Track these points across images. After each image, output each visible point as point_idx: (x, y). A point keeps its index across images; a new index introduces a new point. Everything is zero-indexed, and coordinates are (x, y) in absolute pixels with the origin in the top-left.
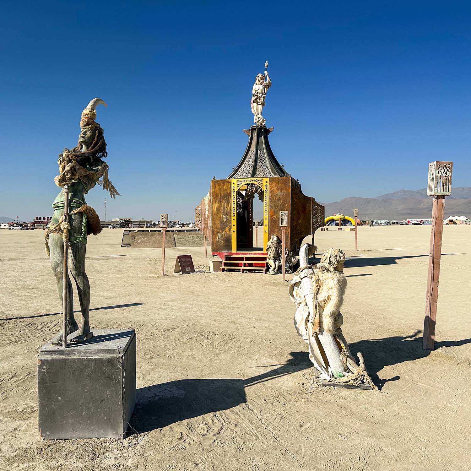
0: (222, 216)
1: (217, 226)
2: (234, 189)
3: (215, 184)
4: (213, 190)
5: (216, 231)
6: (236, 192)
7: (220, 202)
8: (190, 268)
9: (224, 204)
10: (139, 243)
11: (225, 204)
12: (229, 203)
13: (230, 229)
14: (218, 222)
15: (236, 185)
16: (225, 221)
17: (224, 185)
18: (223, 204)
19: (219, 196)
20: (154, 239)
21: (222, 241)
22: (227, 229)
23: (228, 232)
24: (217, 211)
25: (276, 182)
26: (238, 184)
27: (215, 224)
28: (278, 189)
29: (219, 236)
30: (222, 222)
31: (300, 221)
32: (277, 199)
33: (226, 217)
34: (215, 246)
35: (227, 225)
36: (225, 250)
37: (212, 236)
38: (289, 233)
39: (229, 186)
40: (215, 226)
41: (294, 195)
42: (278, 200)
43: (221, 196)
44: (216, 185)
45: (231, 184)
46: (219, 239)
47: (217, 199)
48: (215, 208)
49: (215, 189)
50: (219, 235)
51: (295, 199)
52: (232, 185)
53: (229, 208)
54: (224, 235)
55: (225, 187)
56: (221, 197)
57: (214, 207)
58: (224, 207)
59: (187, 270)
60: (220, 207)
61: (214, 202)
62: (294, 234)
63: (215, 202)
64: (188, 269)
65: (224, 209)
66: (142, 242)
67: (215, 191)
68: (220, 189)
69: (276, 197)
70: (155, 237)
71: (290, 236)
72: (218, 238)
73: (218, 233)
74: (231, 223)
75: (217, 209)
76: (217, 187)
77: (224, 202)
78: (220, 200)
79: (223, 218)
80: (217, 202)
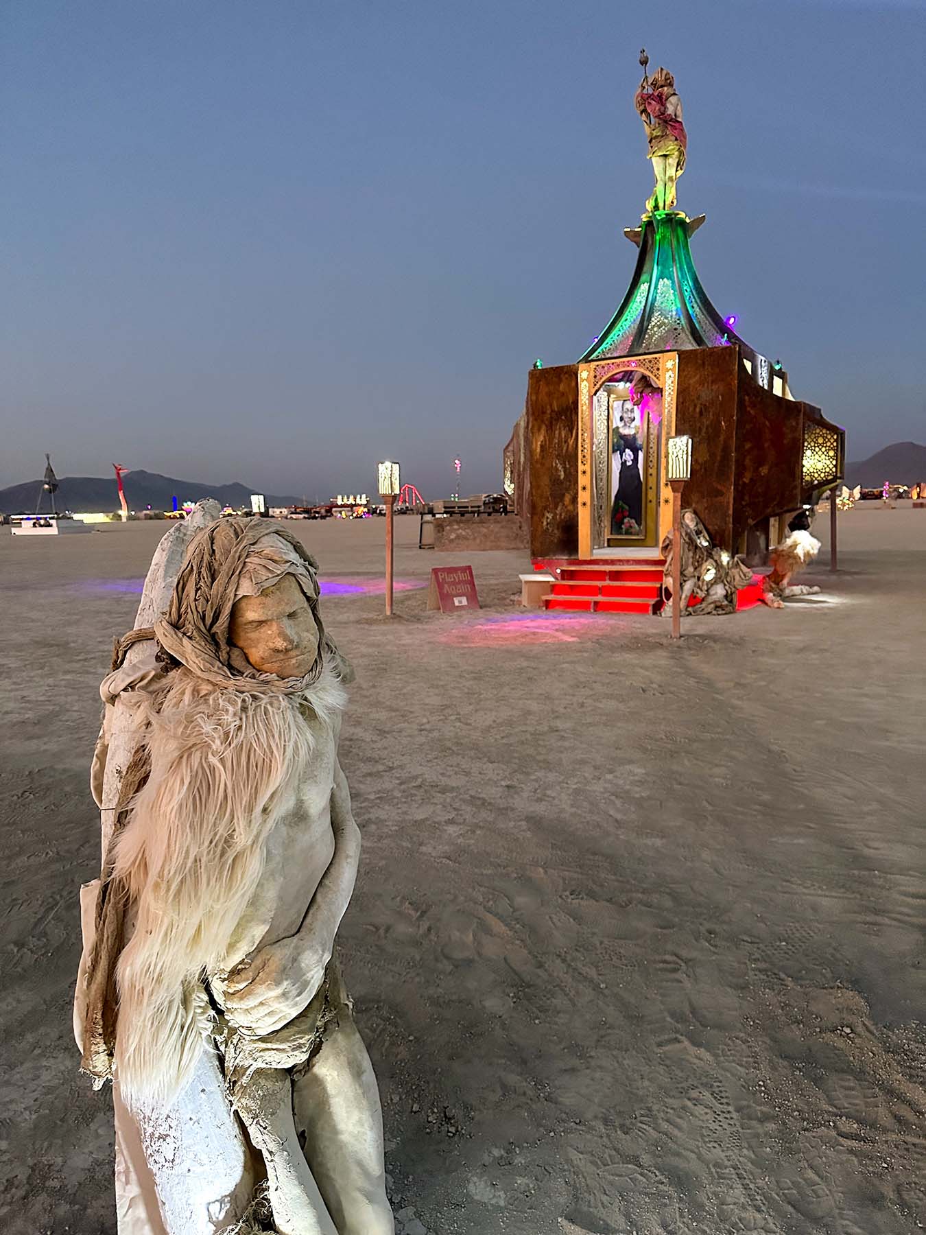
0: (554, 465)
1: (543, 492)
3: (538, 381)
4: (534, 398)
5: (540, 505)
7: (550, 428)
8: (465, 598)
9: (560, 433)
10: (452, 541)
11: (563, 433)
12: (571, 431)
13: (575, 499)
14: (545, 481)
16: (562, 477)
17: (560, 381)
18: (557, 432)
19: (549, 412)
20: (485, 530)
21: (556, 531)
22: (567, 498)
23: (571, 508)
24: (542, 451)
25: (697, 362)
26: (595, 377)
27: (538, 487)
28: (702, 383)
29: (548, 518)
30: (556, 481)
31: (764, 471)
32: (698, 410)
33: (564, 468)
34: (538, 545)
35: (567, 490)
36: (562, 553)
37: (532, 517)
38: (728, 503)
39: (573, 384)
40: (539, 491)
41: (747, 398)
42: (701, 413)
43: (552, 411)
44: (541, 383)
45: (577, 376)
46: (548, 524)
47: (543, 421)
48: (539, 443)
49: (537, 393)
50: (548, 515)
51: (748, 409)
53: (571, 442)
54: (561, 515)
55: (562, 387)
56: (554, 415)
57: (536, 443)
58: (560, 442)
59: (457, 604)
60: (551, 442)
61: (536, 428)
62: (744, 507)
63: (539, 430)
64: (460, 602)
65: (560, 447)
66: (458, 537)
67: (537, 398)
68: (549, 394)
69: (695, 406)
70: (487, 528)
71: (731, 512)
72: (545, 523)
73: (545, 508)
74: (576, 482)
75: (542, 446)
76: (544, 389)
77: (560, 428)
78: (551, 423)
79: (557, 469)
80: (544, 427)
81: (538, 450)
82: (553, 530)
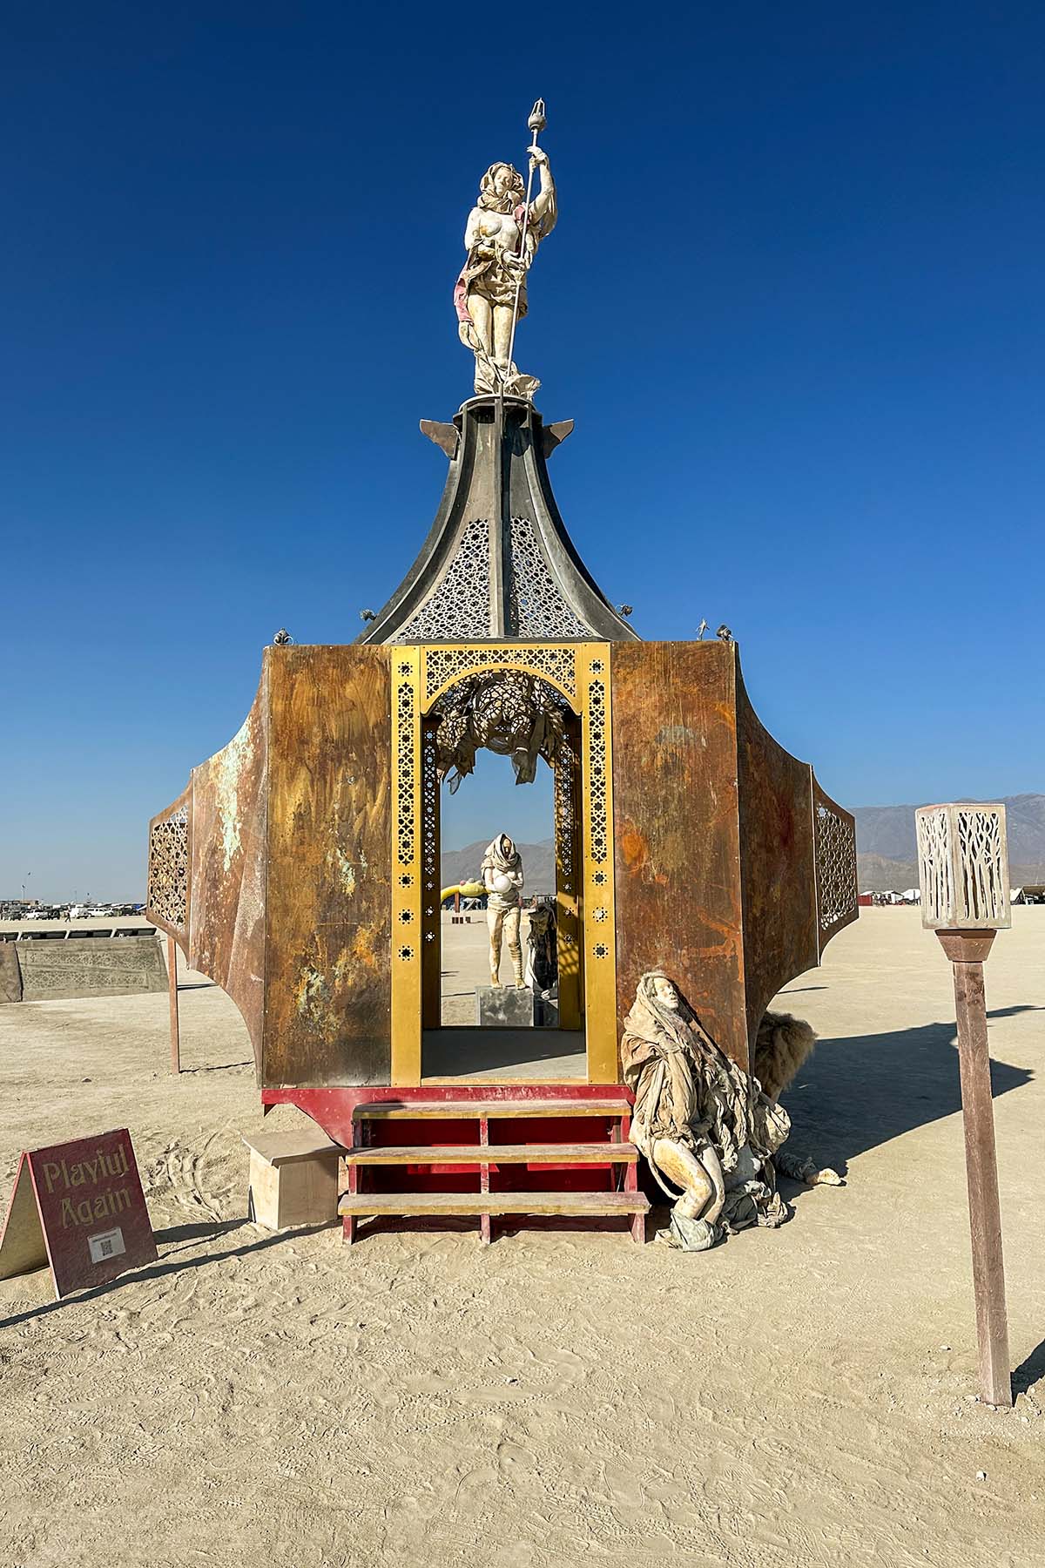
0: (330, 859)
1: (298, 922)
2: (406, 704)
3: (290, 672)
4: (279, 707)
5: (291, 951)
6: (417, 721)
7: (321, 775)
8: (118, 1231)
9: (345, 788)
11: (354, 790)
12: (373, 785)
13: (381, 942)
14: (305, 899)
15: (417, 680)
16: (350, 890)
17: (347, 677)
18: (338, 787)
19: (317, 740)
21: (332, 1018)
22: (363, 939)
23: (372, 960)
24: (298, 827)
25: (651, 667)
26: (430, 675)
27: (286, 910)
28: (664, 708)
29: (310, 985)
30: (331, 898)
31: (777, 893)
32: (659, 762)
33: (357, 868)
34: (281, 1050)
35: (364, 918)
36: (347, 1069)
37: (268, 985)
38: (734, 958)
39: (379, 686)
40: (290, 921)
41: (749, 746)
42: (666, 769)
43: (326, 740)
44: (299, 676)
45: (388, 675)
46: (310, 999)
47: (300, 760)
48: (291, 809)
49: (288, 698)
50: (313, 978)
52: (397, 680)
53: (374, 811)
54: (345, 976)
55: (350, 690)
56: (329, 748)
57: (284, 809)
58: (345, 812)
59: (97, 1255)
60: (322, 806)
61: (283, 775)
63: (292, 777)
64: (107, 1247)
65: (346, 818)
67: (287, 710)
68: (319, 702)
69: (653, 754)
71: (741, 978)
72: (303, 999)
73: (305, 961)
74: (386, 901)
75: (299, 817)
76: (305, 690)
77: (345, 780)
78: (323, 766)
79: (337, 871)
80: (303, 774)
81: (290, 823)
82: (322, 1017)
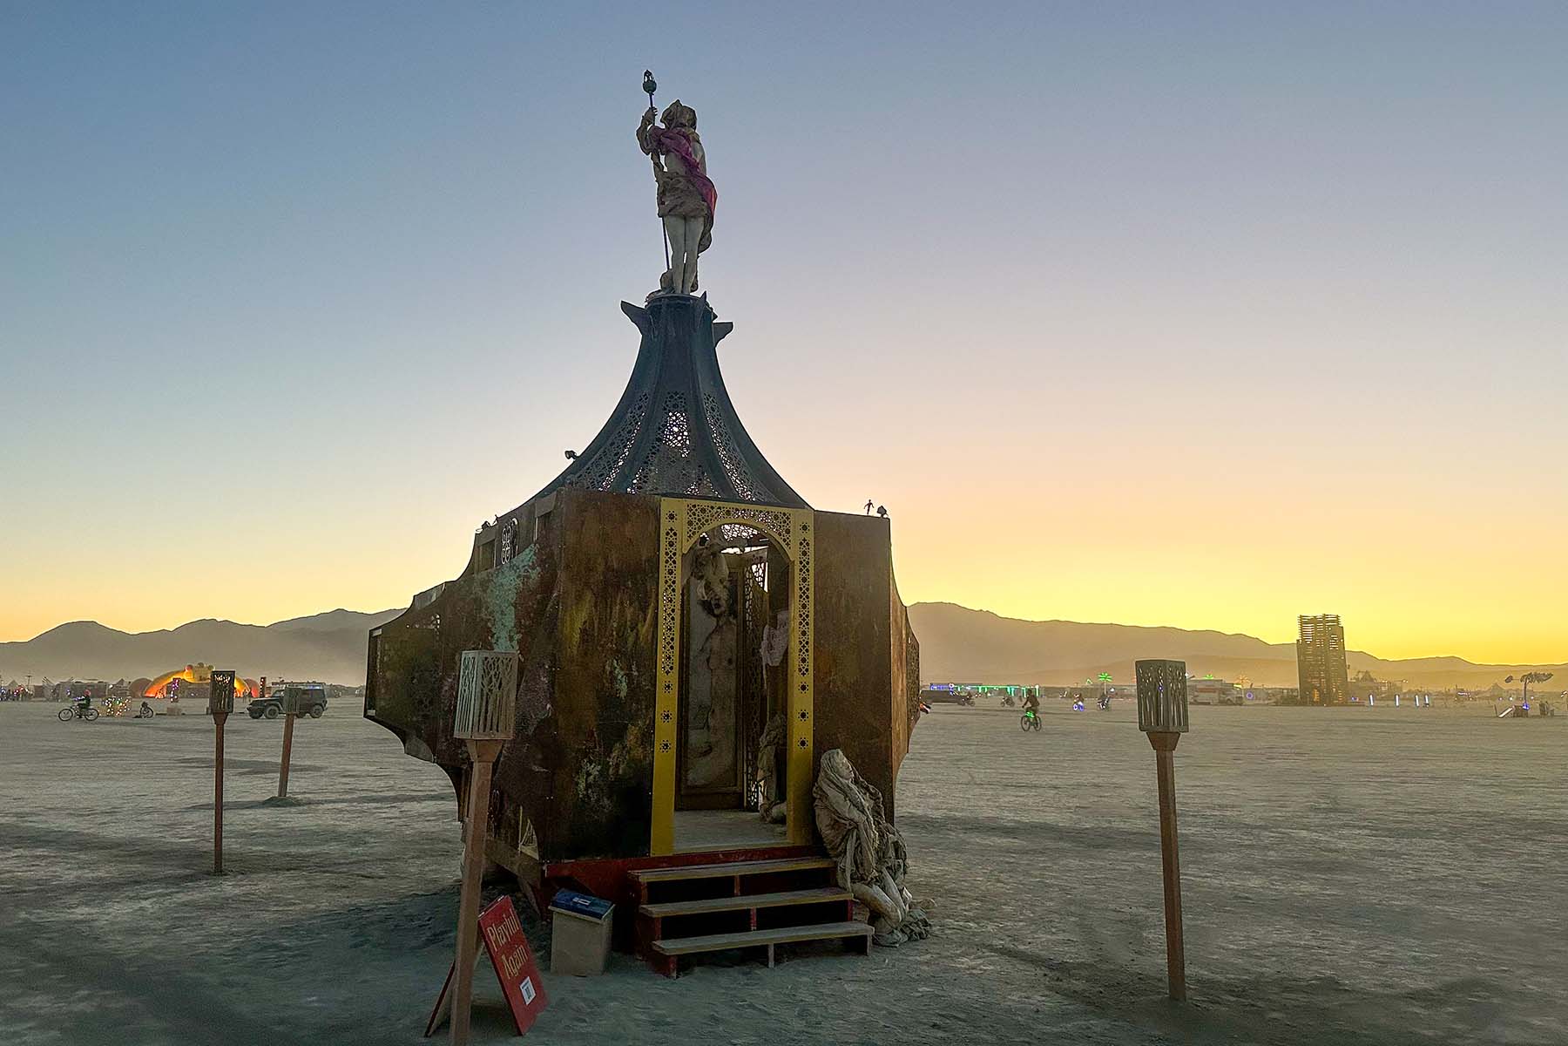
0: (608, 668)
1: (580, 721)
2: (671, 544)
3: (582, 510)
4: (572, 539)
5: (574, 745)
6: (678, 559)
7: (603, 599)
9: (622, 612)
11: (629, 612)
12: (644, 609)
13: (647, 737)
14: (586, 701)
15: (681, 525)
16: (623, 694)
17: (627, 519)
18: (617, 609)
19: (601, 569)
21: (606, 802)
22: (632, 735)
23: (638, 753)
24: (583, 641)
26: (690, 523)
27: (570, 709)
29: (589, 774)
30: (608, 701)
33: (629, 676)
34: (563, 830)
35: (633, 718)
37: (553, 774)
39: (651, 528)
40: (573, 720)
43: (608, 568)
44: (588, 515)
45: (658, 520)
46: (588, 786)
47: (587, 584)
48: (578, 625)
49: (580, 532)
50: (590, 768)
52: (665, 524)
53: (644, 629)
54: (617, 765)
55: (628, 530)
56: (610, 576)
57: (572, 624)
58: (622, 626)
60: (603, 624)
63: (579, 598)
65: (622, 637)
68: (604, 538)
69: (840, 596)
72: (582, 786)
73: (586, 755)
74: (652, 704)
75: (584, 631)
77: (622, 603)
78: (605, 591)
79: (613, 679)
80: (589, 596)
81: (577, 637)
82: (598, 801)
